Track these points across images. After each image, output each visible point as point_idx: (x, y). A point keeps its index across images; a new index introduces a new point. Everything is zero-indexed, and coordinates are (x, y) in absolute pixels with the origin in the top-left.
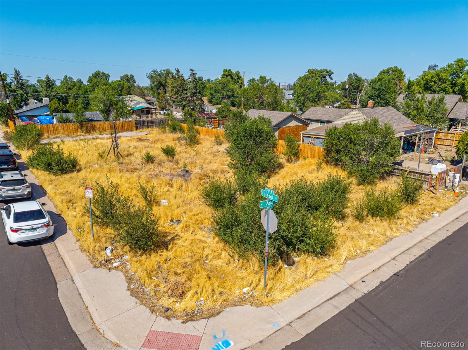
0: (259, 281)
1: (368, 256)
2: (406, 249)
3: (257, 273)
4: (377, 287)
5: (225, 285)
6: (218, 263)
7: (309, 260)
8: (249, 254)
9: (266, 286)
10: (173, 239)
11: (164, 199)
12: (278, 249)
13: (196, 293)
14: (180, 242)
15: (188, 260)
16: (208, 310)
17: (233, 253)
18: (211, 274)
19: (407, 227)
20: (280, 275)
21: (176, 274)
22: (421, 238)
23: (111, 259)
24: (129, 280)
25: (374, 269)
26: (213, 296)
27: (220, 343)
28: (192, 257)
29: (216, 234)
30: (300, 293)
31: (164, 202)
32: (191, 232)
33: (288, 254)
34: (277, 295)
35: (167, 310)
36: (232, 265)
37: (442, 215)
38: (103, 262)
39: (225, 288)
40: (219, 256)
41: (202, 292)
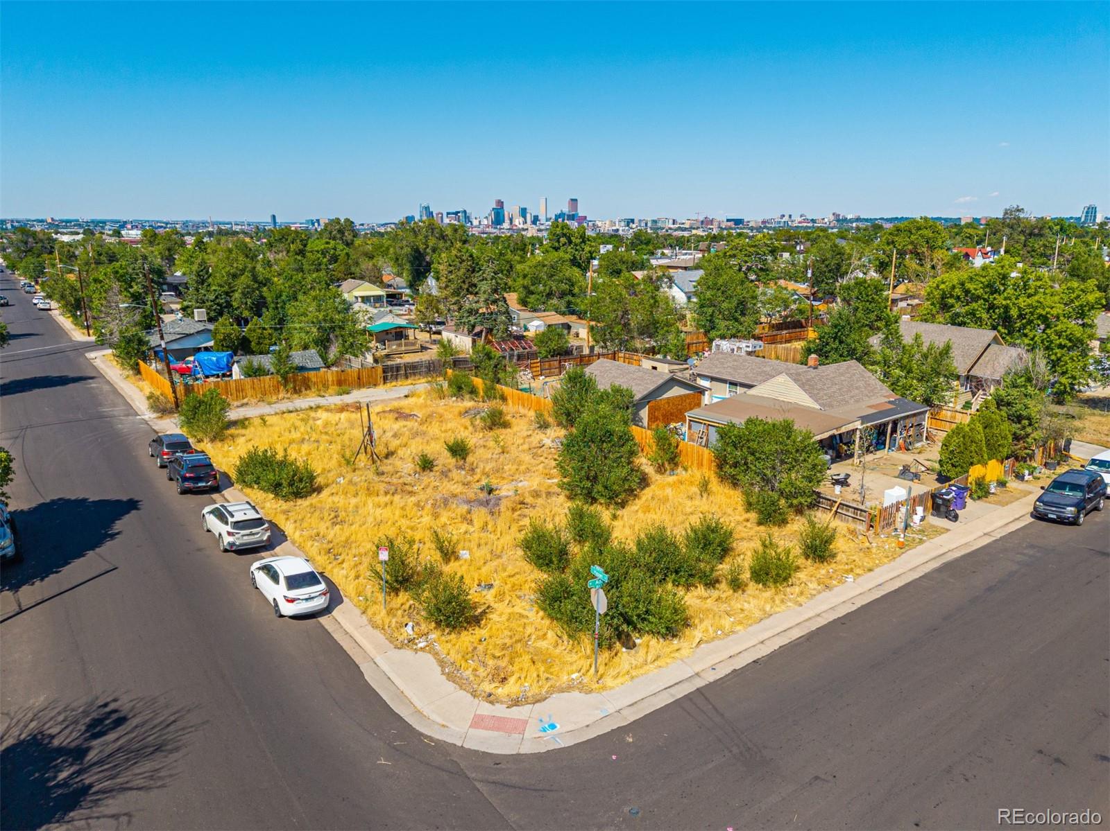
0: (591, 666)
1: (730, 638)
2: (783, 629)
3: (588, 657)
4: (727, 676)
5: (551, 670)
6: (543, 644)
7: (654, 642)
8: (581, 634)
9: (597, 671)
10: (484, 612)
11: (464, 550)
12: (617, 629)
13: (520, 678)
14: (494, 617)
15: (508, 641)
16: (533, 696)
17: (562, 632)
18: (535, 658)
19: (799, 599)
20: (616, 660)
21: (494, 657)
22: (811, 614)
23: (414, 638)
24: (442, 663)
25: (732, 654)
26: (538, 681)
27: (547, 726)
28: (511, 637)
29: (539, 606)
30: (636, 680)
31: (465, 554)
32: (507, 602)
33: (628, 635)
34: (608, 681)
35: (490, 695)
36: (561, 648)
37: (859, 580)
38: (406, 642)
39: (551, 674)
40: (544, 636)
41: (526, 677)
